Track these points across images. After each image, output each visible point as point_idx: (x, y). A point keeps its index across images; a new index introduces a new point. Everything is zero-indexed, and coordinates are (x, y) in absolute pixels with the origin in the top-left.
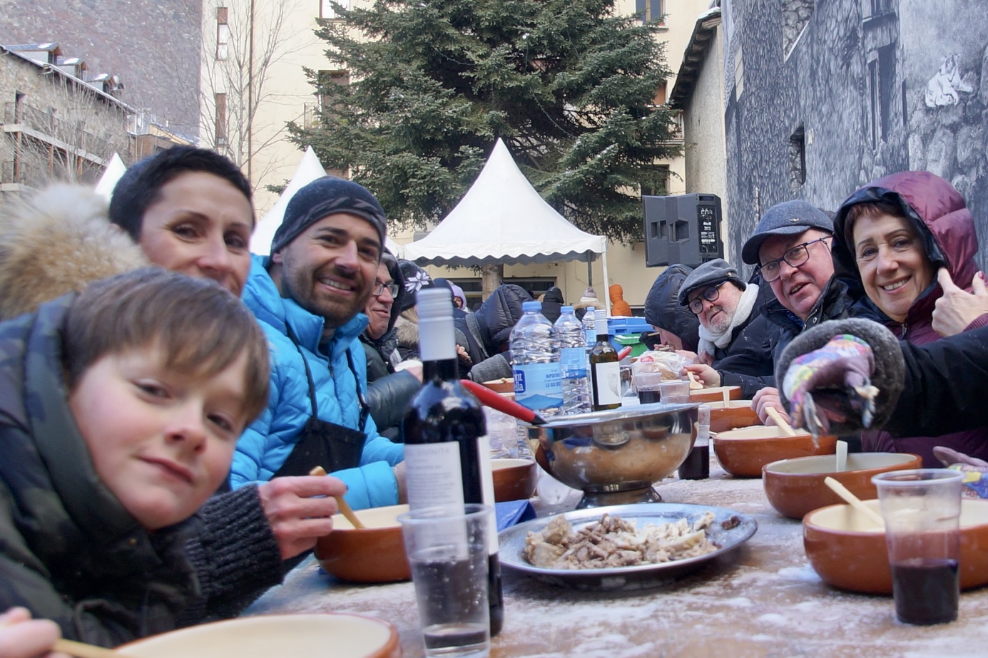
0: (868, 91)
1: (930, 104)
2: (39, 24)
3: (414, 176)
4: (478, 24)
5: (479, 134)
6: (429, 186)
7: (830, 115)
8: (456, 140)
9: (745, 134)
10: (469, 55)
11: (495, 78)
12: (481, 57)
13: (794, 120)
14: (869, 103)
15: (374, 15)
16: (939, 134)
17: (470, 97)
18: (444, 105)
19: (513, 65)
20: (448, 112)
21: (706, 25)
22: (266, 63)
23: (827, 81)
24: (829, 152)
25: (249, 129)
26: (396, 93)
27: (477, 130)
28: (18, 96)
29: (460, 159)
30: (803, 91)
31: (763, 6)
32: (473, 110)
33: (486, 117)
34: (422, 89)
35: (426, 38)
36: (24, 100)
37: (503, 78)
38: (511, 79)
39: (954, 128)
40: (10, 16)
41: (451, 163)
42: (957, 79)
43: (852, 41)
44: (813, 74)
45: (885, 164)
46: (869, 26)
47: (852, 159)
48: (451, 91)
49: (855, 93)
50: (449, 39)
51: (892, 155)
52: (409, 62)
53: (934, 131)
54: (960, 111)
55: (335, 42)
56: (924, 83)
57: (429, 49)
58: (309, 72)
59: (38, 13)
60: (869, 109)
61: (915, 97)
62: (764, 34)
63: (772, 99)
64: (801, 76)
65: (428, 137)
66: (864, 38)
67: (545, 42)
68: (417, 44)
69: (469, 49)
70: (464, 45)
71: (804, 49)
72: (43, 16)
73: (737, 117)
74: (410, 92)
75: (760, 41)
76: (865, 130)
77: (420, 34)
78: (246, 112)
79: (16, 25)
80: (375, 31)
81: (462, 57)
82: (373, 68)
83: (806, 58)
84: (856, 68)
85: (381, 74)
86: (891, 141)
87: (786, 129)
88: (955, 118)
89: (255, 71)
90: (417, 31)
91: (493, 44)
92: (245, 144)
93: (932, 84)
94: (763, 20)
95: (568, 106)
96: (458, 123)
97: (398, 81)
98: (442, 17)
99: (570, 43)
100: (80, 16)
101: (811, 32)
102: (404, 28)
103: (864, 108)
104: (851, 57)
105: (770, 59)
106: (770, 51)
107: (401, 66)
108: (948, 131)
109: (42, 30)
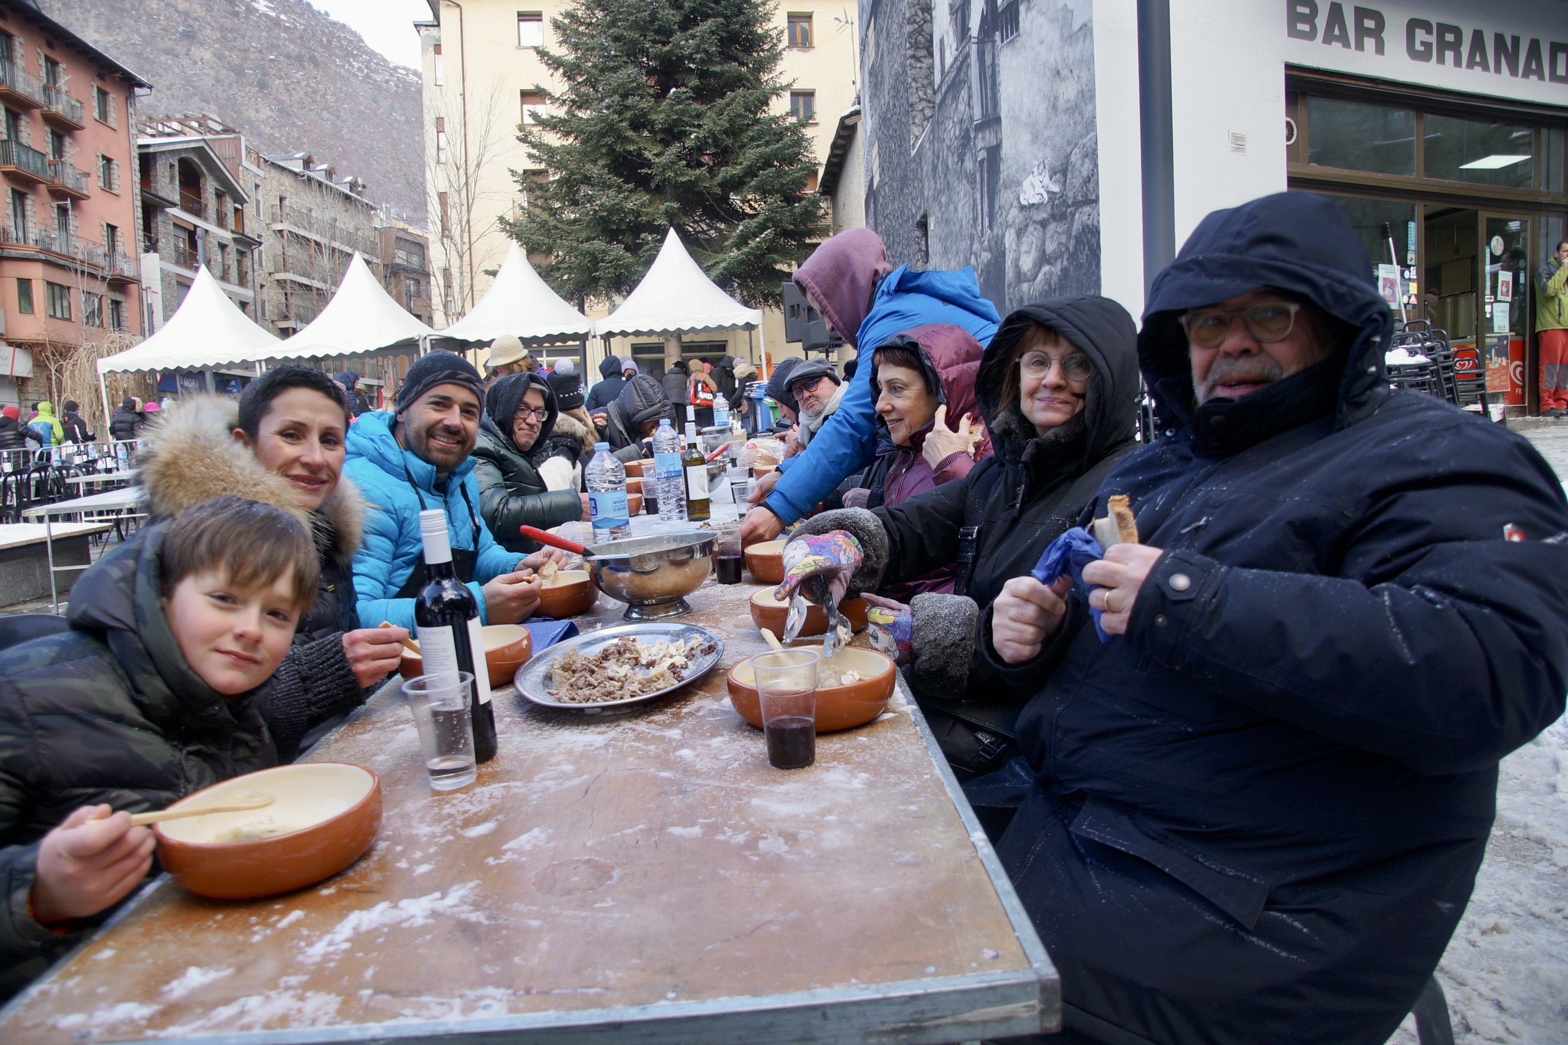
0: (978, 186)
1: (1024, 203)
2: (296, 134)
3: (603, 261)
4: (652, 127)
5: (656, 223)
6: (616, 269)
7: (948, 205)
8: (637, 229)
9: (881, 219)
10: (647, 154)
11: (670, 174)
12: (657, 155)
13: (919, 208)
14: (978, 196)
15: (566, 121)
16: (1031, 229)
17: (648, 190)
18: (626, 198)
19: (684, 162)
20: (630, 205)
21: (848, 122)
22: (478, 165)
23: (946, 175)
24: (946, 238)
25: (468, 222)
26: (585, 190)
27: (654, 220)
28: (281, 199)
29: (640, 246)
30: (926, 183)
31: (894, 105)
32: (651, 202)
33: (662, 207)
34: (606, 186)
35: (609, 140)
36: (287, 202)
37: (676, 174)
38: (682, 175)
39: (1044, 224)
40: (272, 128)
41: (633, 248)
42: (1047, 180)
43: (965, 140)
44: (935, 168)
45: (990, 251)
46: (979, 128)
47: (964, 244)
48: (631, 186)
49: (968, 187)
50: (627, 140)
51: (996, 243)
52: (594, 162)
53: (1026, 226)
54: (1049, 209)
55: (534, 146)
56: (1019, 184)
57: (611, 151)
58: (513, 173)
59: (293, 124)
60: (979, 201)
61: (1011, 196)
62: (895, 131)
63: (902, 189)
64: (925, 169)
65: (614, 227)
66: (975, 138)
67: (710, 141)
68: (602, 146)
69: (645, 149)
70: (641, 145)
71: (927, 146)
72: (298, 127)
73: (875, 203)
74: (597, 189)
75: (892, 137)
76: (975, 220)
77: (604, 137)
78: (465, 208)
79: (277, 135)
80: (567, 134)
81: (640, 155)
82: (566, 168)
83: (929, 154)
84: (969, 165)
85: (572, 173)
86: (995, 231)
87: (913, 216)
88: (1045, 215)
89: (470, 172)
90: (602, 135)
91: (666, 144)
92: (466, 235)
93: (1026, 184)
94: (895, 118)
95: (732, 196)
96: (638, 214)
97: (587, 180)
98: (621, 121)
99: (731, 141)
100: (328, 125)
101: (933, 131)
102: (591, 132)
103: (975, 201)
104: (964, 155)
105: (900, 153)
106: (900, 146)
107: (589, 166)
108: (1038, 227)
109: (298, 139)
